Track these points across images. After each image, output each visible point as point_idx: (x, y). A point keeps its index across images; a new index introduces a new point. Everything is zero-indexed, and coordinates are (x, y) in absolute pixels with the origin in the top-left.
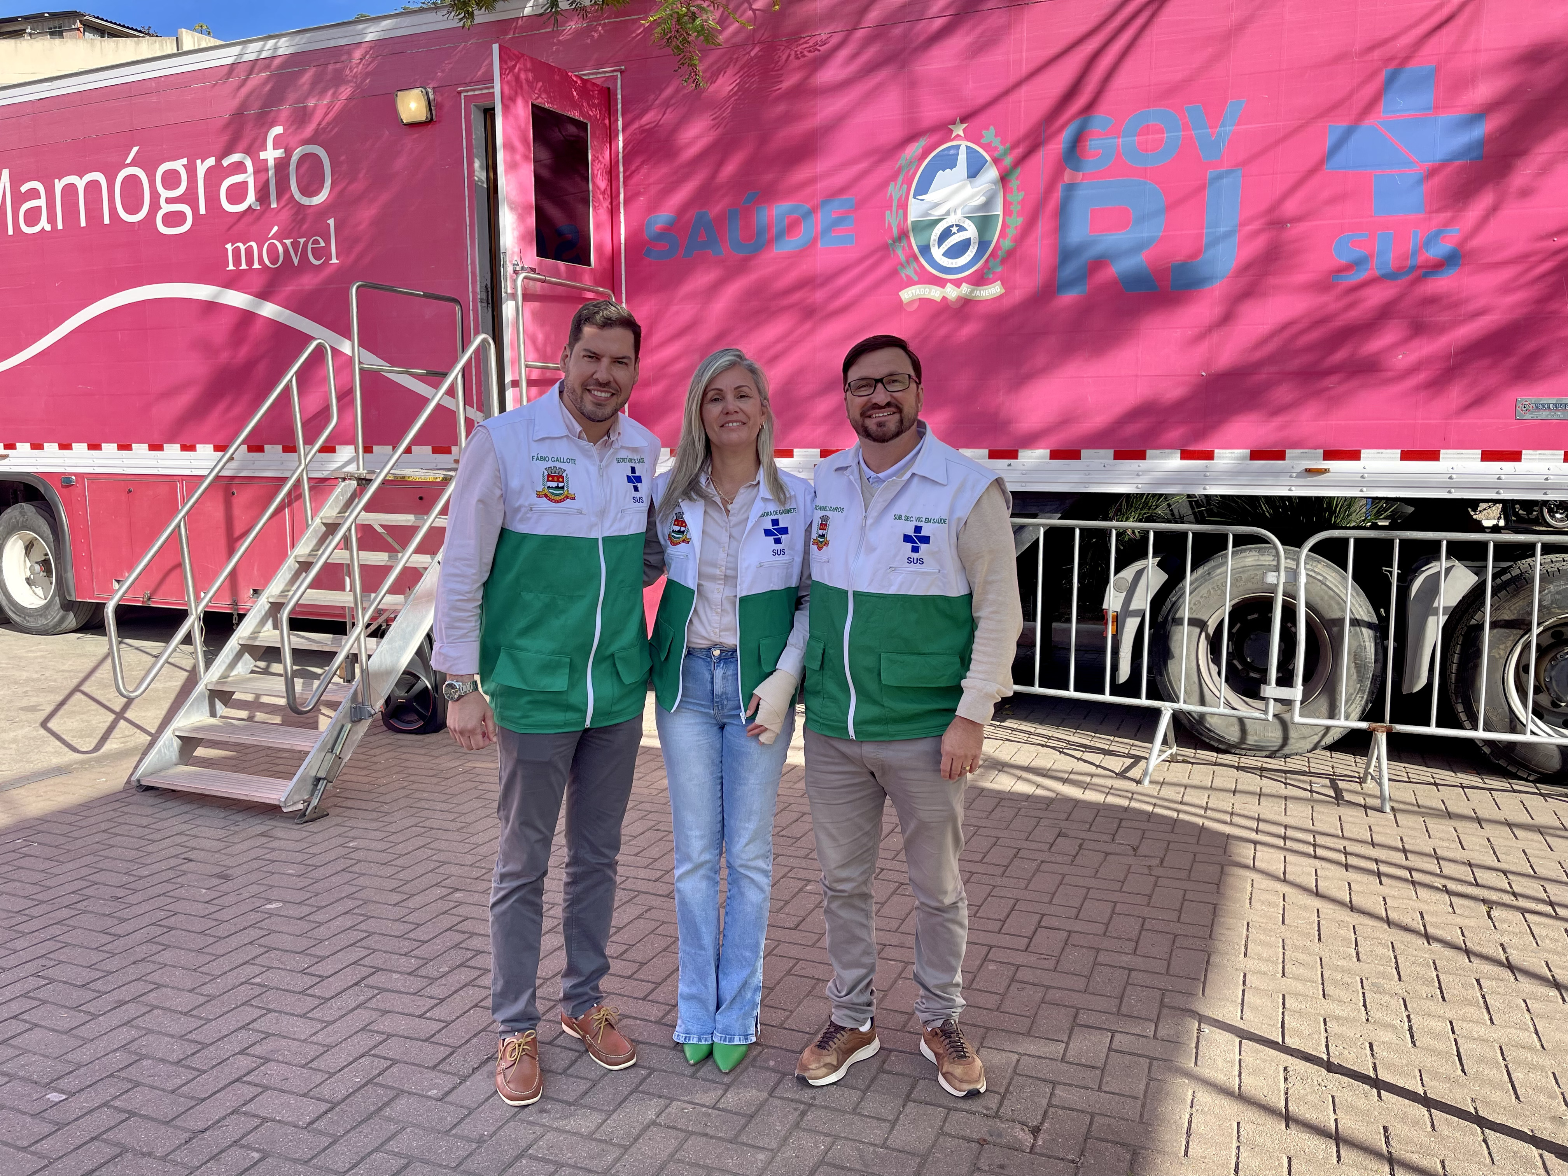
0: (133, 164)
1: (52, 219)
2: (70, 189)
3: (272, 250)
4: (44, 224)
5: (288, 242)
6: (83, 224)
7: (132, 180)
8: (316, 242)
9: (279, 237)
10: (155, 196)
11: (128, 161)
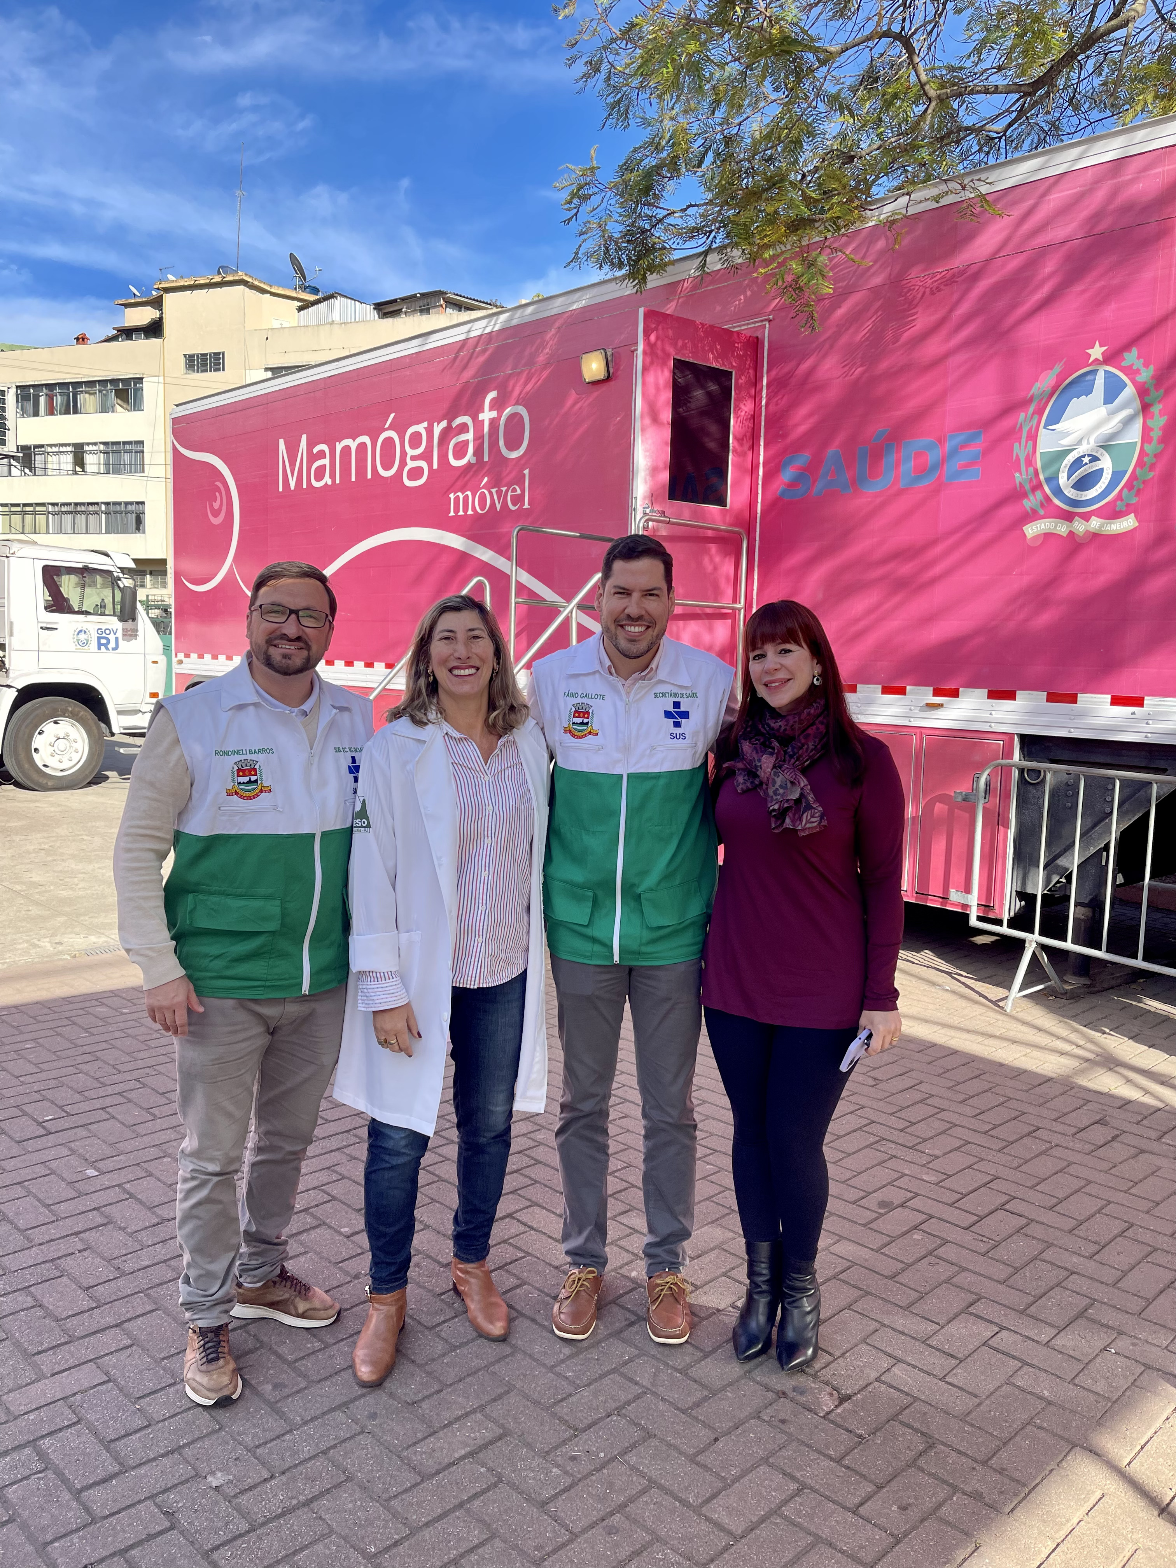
0: (391, 428)
1: (333, 476)
2: (347, 449)
3: (483, 498)
4: (327, 480)
5: (494, 491)
6: (353, 479)
7: (389, 441)
8: (514, 490)
9: (488, 487)
10: (404, 454)
11: (387, 426)
